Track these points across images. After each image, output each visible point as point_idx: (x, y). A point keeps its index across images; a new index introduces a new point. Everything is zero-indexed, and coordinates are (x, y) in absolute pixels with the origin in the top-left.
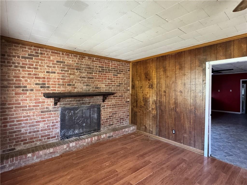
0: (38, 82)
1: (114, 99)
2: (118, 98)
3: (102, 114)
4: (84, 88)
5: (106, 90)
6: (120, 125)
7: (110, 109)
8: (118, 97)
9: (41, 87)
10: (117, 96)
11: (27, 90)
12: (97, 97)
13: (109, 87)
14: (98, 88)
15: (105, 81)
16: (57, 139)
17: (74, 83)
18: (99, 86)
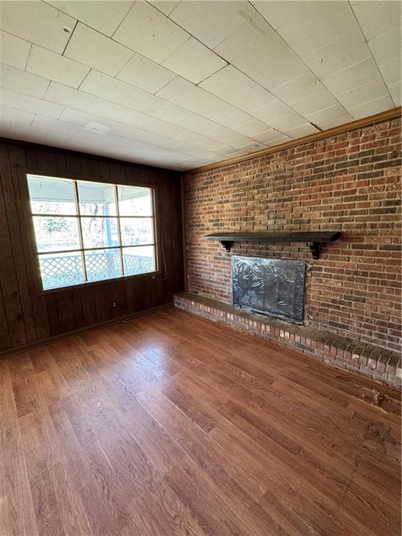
0: (212, 218)
1: (357, 254)
2: (377, 252)
3: (312, 288)
4: (269, 224)
5: (327, 227)
6: (374, 341)
7: (338, 282)
8: (378, 250)
9: (215, 225)
10: (371, 247)
11: (204, 229)
12: (298, 243)
13: (338, 217)
14: (301, 222)
15: (325, 202)
16: (230, 301)
17: (252, 215)
18: (306, 217)
